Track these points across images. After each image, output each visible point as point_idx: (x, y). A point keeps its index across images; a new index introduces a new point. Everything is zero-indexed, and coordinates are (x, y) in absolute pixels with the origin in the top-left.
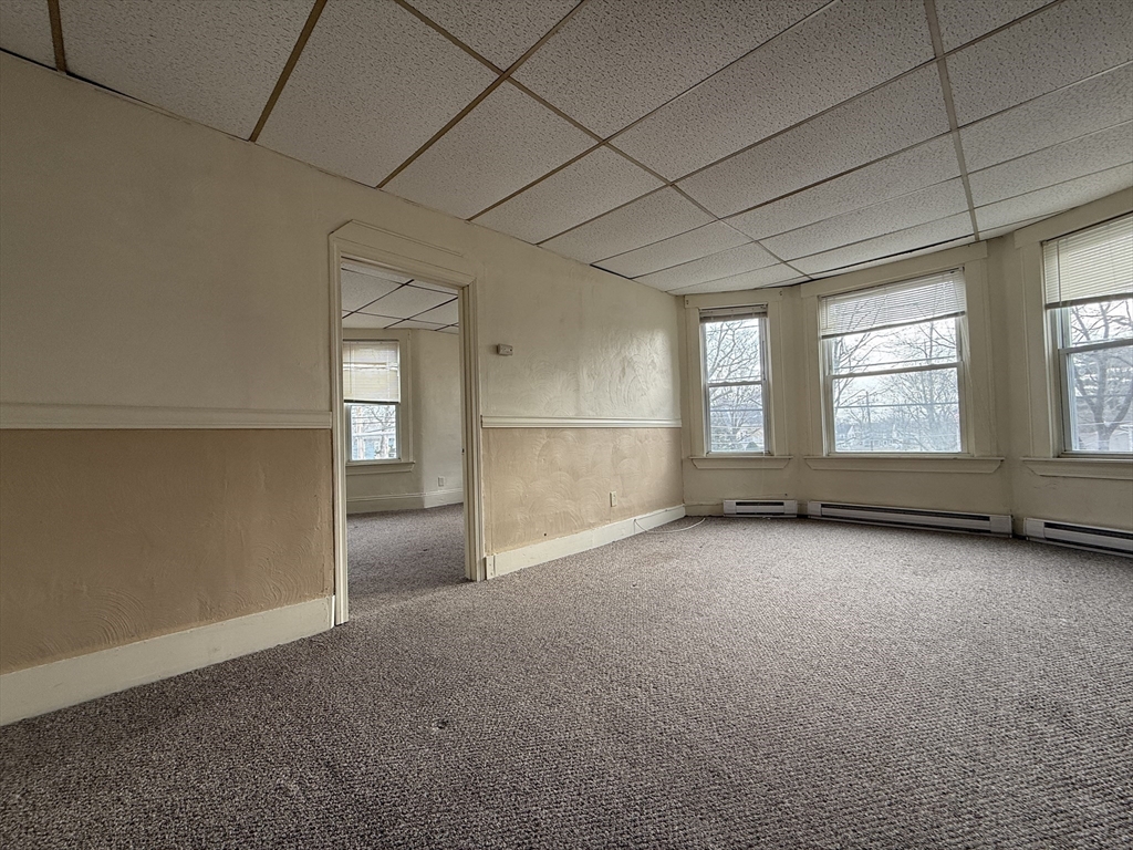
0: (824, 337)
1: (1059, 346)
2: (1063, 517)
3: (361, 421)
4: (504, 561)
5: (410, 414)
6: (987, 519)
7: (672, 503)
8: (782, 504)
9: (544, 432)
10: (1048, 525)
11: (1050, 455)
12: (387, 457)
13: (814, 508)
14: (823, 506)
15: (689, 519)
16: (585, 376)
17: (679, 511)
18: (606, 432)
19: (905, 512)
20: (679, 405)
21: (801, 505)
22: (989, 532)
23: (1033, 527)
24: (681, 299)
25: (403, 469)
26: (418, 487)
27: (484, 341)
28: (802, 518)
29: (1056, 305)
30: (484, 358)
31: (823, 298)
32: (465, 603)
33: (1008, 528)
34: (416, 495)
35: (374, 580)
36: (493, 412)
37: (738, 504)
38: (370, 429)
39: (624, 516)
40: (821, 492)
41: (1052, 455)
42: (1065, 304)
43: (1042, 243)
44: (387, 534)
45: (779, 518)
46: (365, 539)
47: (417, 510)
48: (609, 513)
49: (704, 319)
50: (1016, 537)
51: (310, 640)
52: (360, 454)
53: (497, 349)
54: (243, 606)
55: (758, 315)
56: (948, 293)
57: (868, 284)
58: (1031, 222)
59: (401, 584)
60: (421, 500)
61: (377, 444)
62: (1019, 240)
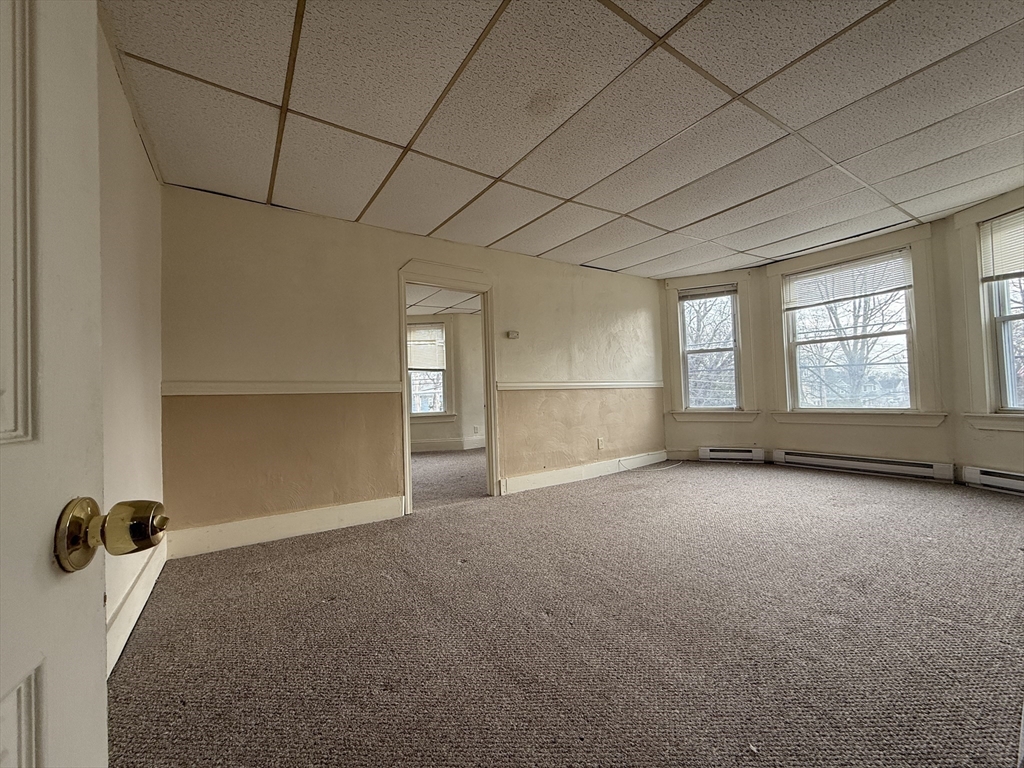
0: (788, 309)
1: (996, 314)
2: (998, 466)
3: (418, 382)
4: (514, 484)
5: (453, 379)
6: (931, 466)
7: (655, 448)
8: (751, 451)
9: (544, 393)
10: (984, 473)
11: (988, 411)
12: (438, 410)
13: (779, 456)
14: (787, 454)
15: (668, 462)
16: (576, 351)
17: (662, 456)
18: (594, 392)
19: (858, 460)
20: (661, 369)
21: (768, 452)
22: (933, 478)
23: (971, 474)
24: (662, 283)
25: (448, 420)
26: (460, 435)
27: (498, 329)
28: (769, 463)
29: (990, 279)
30: (499, 342)
31: (787, 277)
32: (484, 507)
33: (949, 474)
34: (457, 439)
35: (426, 493)
36: (505, 379)
37: (711, 451)
38: (425, 387)
39: (610, 457)
40: (786, 442)
41: (988, 410)
42: (998, 278)
43: (978, 224)
44: (436, 467)
45: (747, 463)
46: (421, 470)
47: (457, 451)
48: (597, 454)
49: (683, 298)
50: (957, 483)
51: (392, 521)
52: (419, 407)
53: (508, 335)
54: (356, 497)
55: (728, 292)
56: (897, 270)
57: (826, 263)
58: (966, 207)
59: (444, 495)
60: (461, 444)
61: (431, 400)
62: (958, 222)
